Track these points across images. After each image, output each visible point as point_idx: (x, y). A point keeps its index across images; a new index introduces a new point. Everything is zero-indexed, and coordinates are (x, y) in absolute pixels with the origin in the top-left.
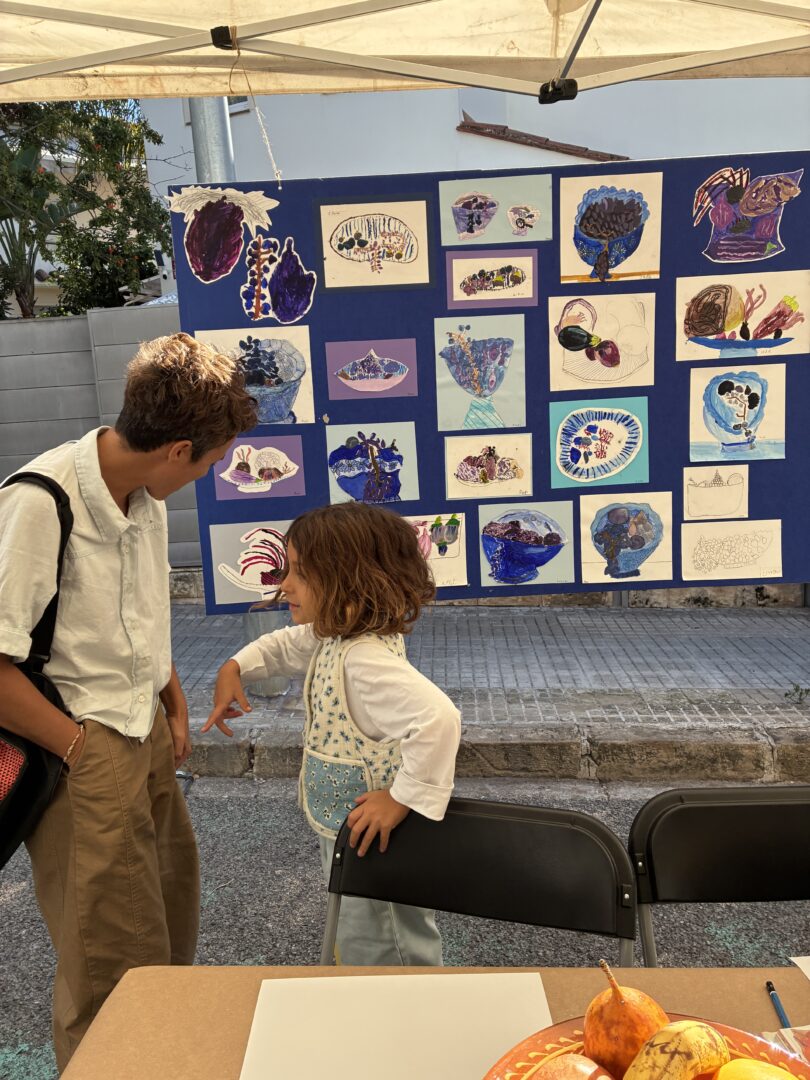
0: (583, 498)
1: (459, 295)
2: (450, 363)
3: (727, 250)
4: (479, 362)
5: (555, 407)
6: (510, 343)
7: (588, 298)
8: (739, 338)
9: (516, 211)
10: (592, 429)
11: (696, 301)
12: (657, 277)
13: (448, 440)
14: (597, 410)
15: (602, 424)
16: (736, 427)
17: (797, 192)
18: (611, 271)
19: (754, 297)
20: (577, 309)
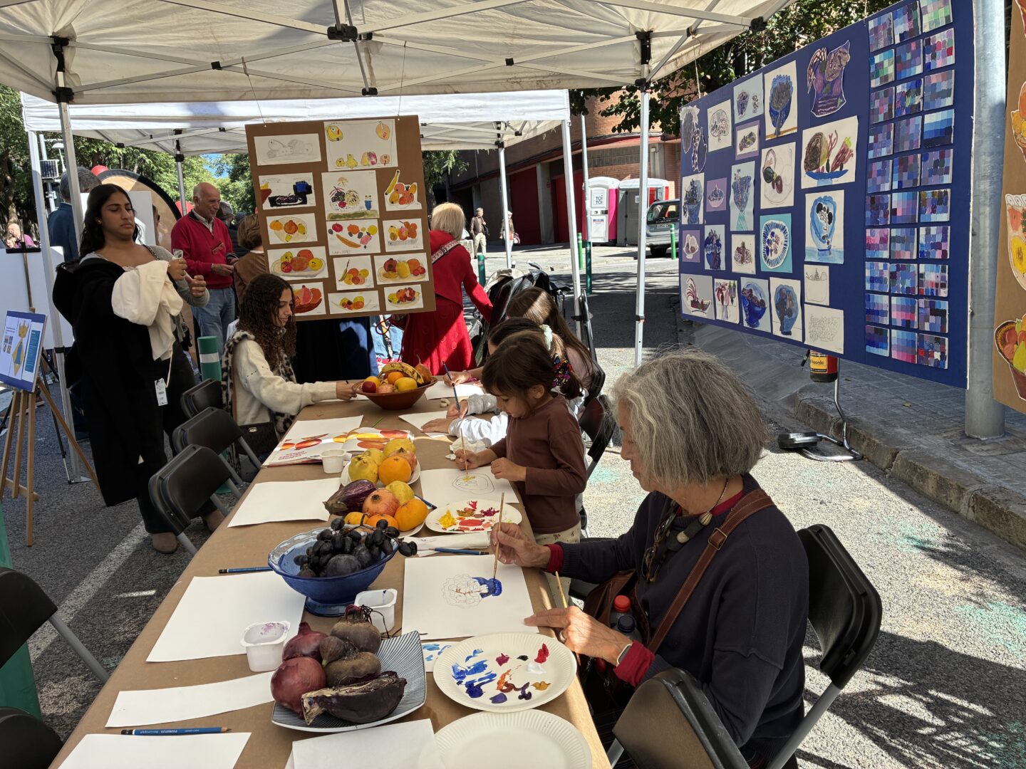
0: (771, 278)
1: (739, 152)
2: (735, 192)
3: (822, 108)
4: (742, 190)
5: (762, 218)
6: (749, 178)
7: (772, 148)
8: (825, 171)
9: (753, 98)
10: (773, 234)
11: (810, 145)
12: (795, 131)
13: (733, 236)
14: (774, 221)
15: (777, 231)
16: (824, 237)
17: (848, 57)
18: (782, 130)
19: (833, 139)
20: (771, 155)
